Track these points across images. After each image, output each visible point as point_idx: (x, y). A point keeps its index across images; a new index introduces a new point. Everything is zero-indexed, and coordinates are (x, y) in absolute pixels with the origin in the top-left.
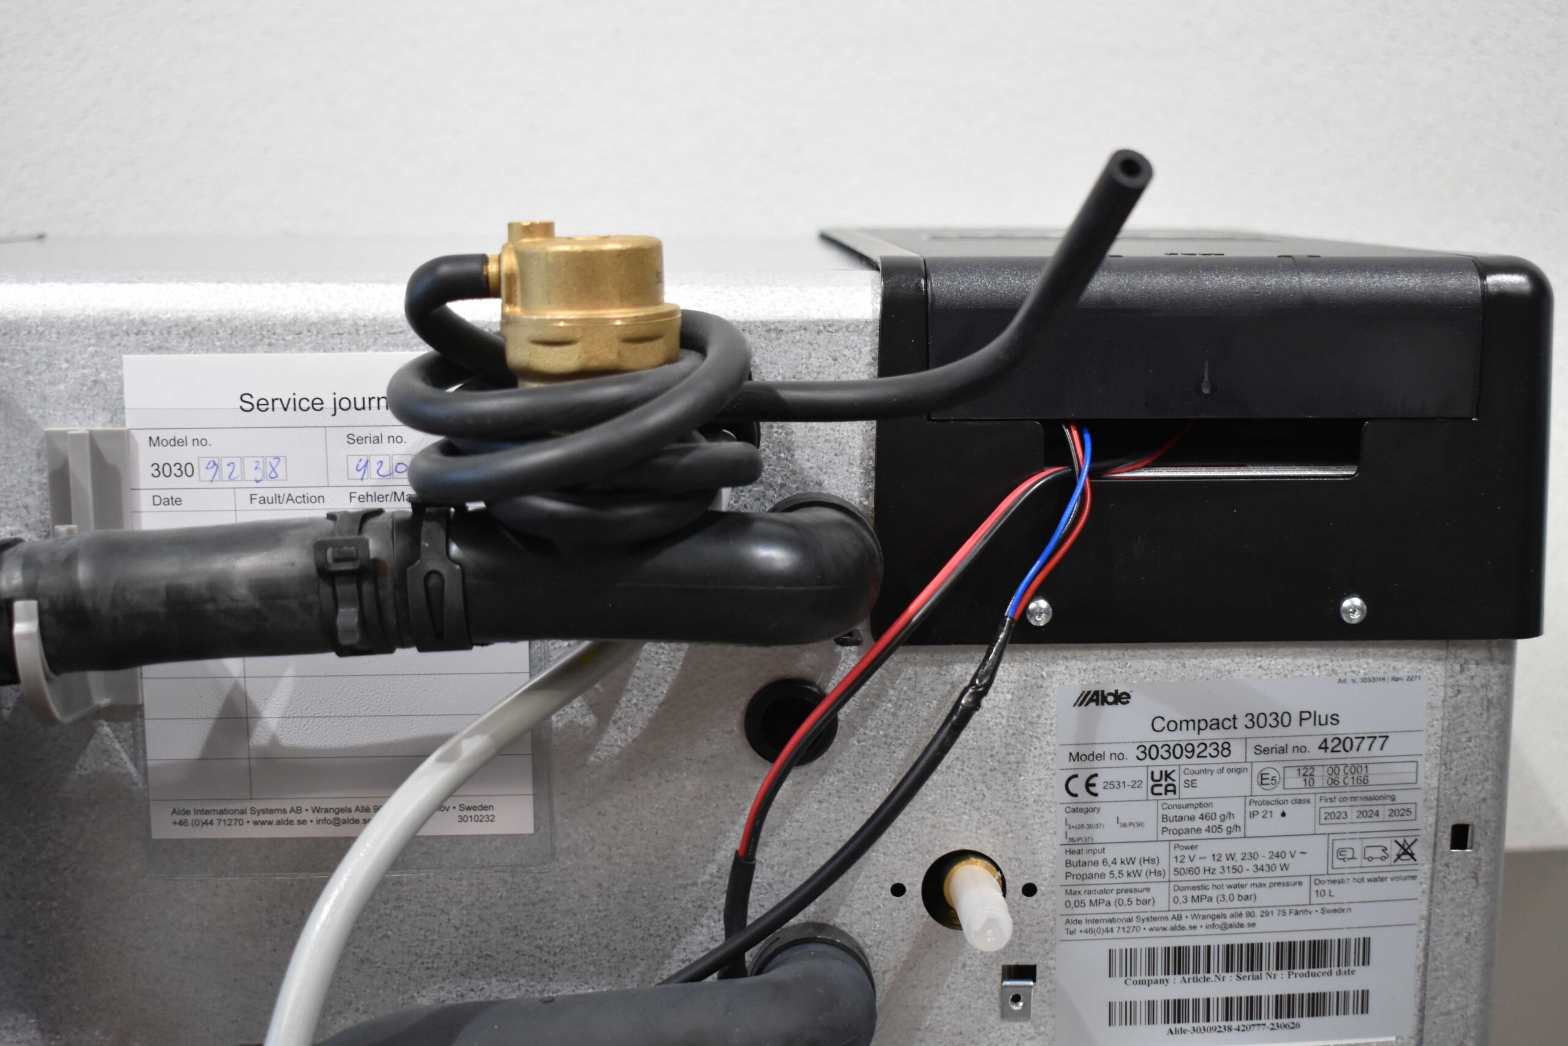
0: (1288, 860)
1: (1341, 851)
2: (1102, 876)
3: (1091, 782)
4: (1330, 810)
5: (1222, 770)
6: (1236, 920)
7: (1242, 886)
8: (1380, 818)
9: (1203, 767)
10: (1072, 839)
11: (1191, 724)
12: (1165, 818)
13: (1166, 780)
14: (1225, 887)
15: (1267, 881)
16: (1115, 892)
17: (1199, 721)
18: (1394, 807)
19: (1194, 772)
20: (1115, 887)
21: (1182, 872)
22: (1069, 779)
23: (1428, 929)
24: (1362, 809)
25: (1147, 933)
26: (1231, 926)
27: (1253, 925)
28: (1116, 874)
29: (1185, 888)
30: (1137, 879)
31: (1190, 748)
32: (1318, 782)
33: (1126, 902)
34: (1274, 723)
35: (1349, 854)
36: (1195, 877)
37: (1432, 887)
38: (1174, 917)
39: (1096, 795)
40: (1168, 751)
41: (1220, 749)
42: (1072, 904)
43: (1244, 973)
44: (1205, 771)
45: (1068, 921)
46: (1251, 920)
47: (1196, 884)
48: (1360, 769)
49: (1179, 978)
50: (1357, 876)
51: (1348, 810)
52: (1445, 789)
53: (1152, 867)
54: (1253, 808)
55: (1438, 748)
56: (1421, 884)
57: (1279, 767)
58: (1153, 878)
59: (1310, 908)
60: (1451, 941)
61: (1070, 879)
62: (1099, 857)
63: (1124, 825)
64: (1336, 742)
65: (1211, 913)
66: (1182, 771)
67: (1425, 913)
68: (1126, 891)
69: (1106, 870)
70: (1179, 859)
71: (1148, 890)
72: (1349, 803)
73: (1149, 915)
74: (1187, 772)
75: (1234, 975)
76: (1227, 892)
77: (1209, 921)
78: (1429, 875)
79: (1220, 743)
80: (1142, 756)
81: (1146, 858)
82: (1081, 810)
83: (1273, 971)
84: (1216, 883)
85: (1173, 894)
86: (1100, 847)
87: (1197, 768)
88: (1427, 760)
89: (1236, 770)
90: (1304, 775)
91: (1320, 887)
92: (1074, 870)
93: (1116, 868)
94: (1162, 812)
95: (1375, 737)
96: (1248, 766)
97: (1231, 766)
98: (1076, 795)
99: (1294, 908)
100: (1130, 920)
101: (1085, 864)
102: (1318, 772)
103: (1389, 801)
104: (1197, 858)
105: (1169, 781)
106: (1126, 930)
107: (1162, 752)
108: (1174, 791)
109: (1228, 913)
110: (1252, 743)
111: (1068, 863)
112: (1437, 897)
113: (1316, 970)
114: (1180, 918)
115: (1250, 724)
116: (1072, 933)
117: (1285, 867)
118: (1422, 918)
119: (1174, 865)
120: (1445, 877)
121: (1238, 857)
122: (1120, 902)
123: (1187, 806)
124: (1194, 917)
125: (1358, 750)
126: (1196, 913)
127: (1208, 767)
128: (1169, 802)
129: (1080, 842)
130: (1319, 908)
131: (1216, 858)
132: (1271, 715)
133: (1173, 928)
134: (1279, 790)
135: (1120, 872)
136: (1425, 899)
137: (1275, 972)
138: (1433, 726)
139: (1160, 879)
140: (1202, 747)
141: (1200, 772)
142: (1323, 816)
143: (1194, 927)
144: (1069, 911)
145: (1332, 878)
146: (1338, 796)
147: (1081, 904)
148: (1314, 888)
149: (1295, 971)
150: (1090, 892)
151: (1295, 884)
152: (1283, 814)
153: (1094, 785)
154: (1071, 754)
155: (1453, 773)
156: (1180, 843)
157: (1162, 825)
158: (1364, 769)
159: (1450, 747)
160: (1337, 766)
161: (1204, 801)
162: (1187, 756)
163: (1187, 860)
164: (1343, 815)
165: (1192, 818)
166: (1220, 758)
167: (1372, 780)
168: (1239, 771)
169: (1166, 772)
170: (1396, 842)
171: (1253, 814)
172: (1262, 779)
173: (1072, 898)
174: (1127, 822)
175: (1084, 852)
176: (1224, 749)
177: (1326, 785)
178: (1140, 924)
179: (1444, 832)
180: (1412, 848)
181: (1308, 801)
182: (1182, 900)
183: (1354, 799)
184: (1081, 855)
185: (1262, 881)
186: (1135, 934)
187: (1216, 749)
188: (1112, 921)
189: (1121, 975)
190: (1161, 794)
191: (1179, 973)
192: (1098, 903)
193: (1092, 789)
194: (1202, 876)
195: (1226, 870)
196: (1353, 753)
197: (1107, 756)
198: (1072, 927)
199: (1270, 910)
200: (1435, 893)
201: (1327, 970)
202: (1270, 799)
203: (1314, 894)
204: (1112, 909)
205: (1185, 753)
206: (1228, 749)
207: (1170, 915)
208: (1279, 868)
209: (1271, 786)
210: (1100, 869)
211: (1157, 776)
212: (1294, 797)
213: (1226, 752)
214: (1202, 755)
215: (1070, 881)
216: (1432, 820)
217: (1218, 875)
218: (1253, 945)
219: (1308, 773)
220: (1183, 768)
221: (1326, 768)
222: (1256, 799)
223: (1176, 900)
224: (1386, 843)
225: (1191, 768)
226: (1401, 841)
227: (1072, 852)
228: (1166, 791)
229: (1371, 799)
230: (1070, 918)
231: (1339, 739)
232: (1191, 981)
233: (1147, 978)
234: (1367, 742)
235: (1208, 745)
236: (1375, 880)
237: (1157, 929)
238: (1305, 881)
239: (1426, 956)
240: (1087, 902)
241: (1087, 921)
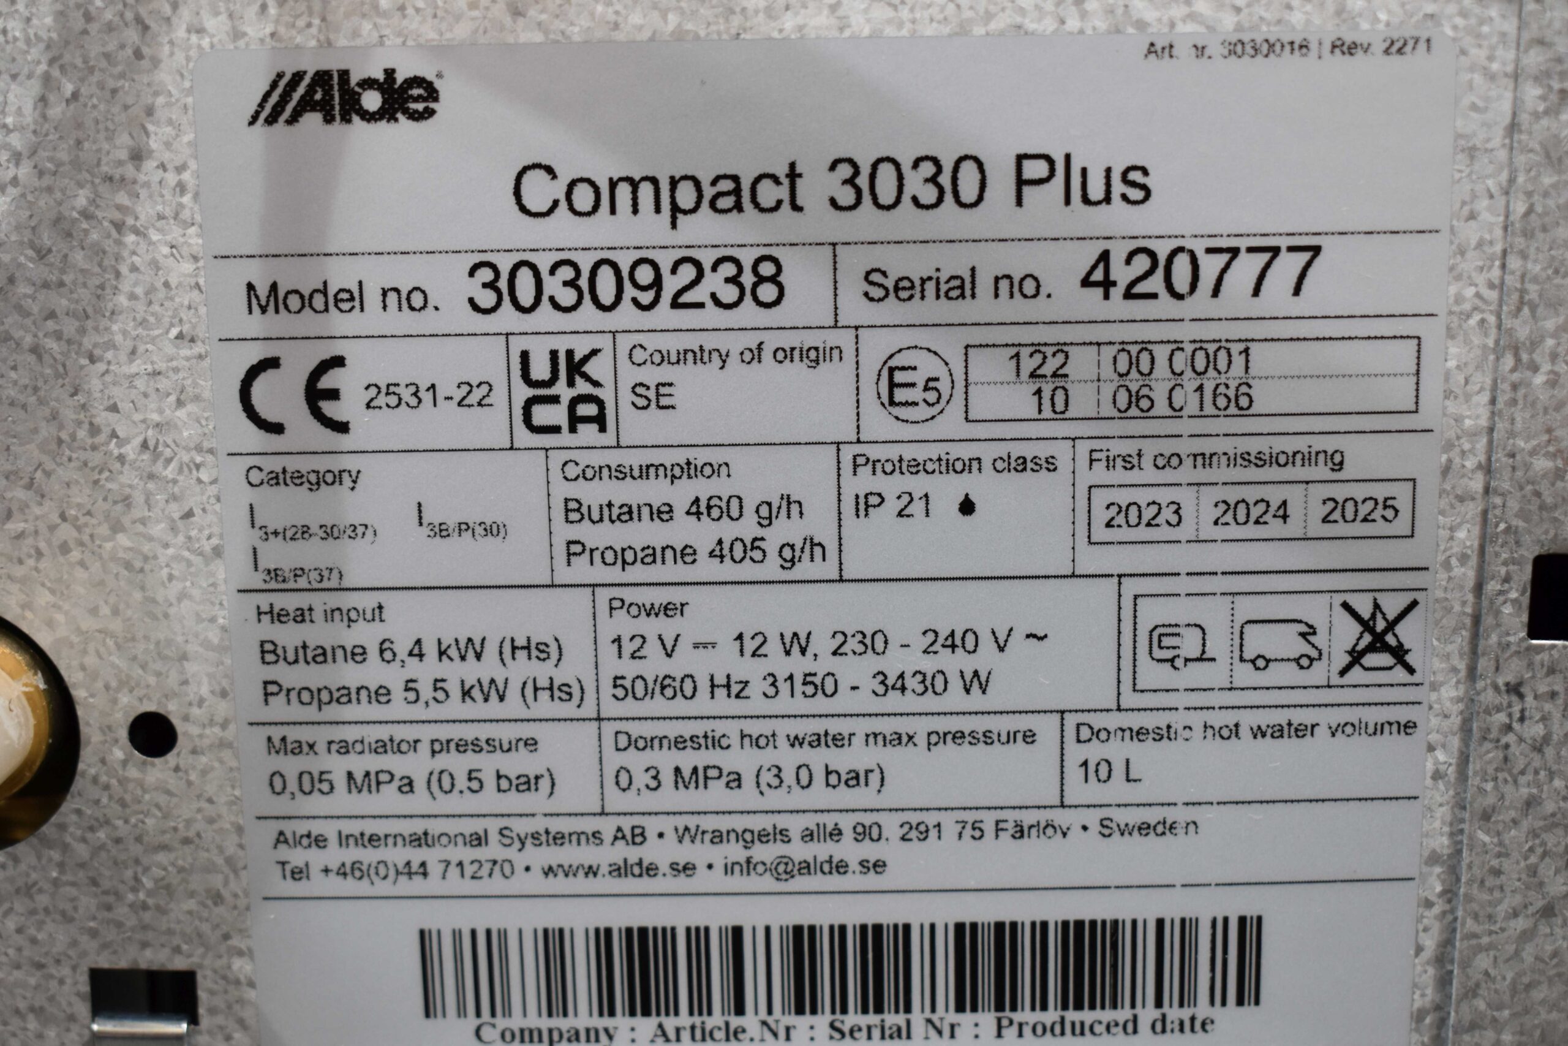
0: (986, 658)
1: (1161, 634)
2: (381, 695)
3: (325, 383)
4: (1123, 497)
5: (756, 354)
6: (821, 850)
7: (838, 741)
8: (1293, 528)
9: (692, 342)
10: (274, 573)
11: (646, 192)
12: (574, 510)
13: (571, 383)
14: (782, 742)
15: (920, 727)
16: (424, 748)
17: (674, 183)
18: (1340, 492)
19: (664, 358)
20: (426, 733)
21: (640, 690)
22: (253, 373)
23: (1450, 894)
24: (1232, 495)
25: (536, 882)
26: (806, 868)
27: (879, 866)
28: (426, 692)
29: (650, 743)
30: (494, 708)
31: (645, 275)
32: (1082, 401)
33: (462, 782)
34: (928, 195)
35: (1190, 644)
36: (680, 706)
37: (1464, 760)
38: (619, 835)
39: (342, 428)
40: (571, 284)
41: (748, 279)
42: (292, 785)
43: (853, 1019)
44: (699, 356)
45: (281, 838)
46: (870, 851)
47: (687, 729)
48: (1222, 356)
49: (646, 1026)
50: (1218, 719)
51: (1186, 497)
52: (1512, 434)
53: (542, 672)
54: (865, 482)
55: (1493, 295)
56: (1431, 748)
57: (950, 345)
58: (545, 706)
59: (1060, 817)
60: (1526, 936)
61: (278, 702)
62: (366, 634)
63: (441, 531)
64: (1142, 263)
65: (739, 823)
66: (623, 354)
67: (1441, 843)
68: (461, 746)
69: (393, 677)
70: (628, 648)
71: (531, 744)
72: (1186, 473)
73: (538, 825)
74: (639, 356)
75: (822, 1021)
76: (788, 758)
77: (735, 851)
78: (1456, 721)
79: (747, 258)
80: (487, 299)
81: (521, 642)
82: (298, 478)
83: (947, 1015)
84: (754, 728)
85: (614, 760)
86: (366, 602)
87: (673, 344)
88: (1451, 335)
89: (804, 353)
90: (1033, 375)
91: (1094, 751)
92: (291, 676)
93: (425, 671)
94: (562, 490)
95: (1275, 251)
96: (844, 339)
97: (788, 340)
98: (277, 429)
99: (1011, 816)
100: (479, 840)
101: (322, 656)
102: (1081, 364)
103: (1322, 471)
104: (684, 646)
105: (583, 387)
106: (469, 870)
107: (553, 286)
108: (600, 421)
109: (795, 825)
110: (854, 263)
111: (269, 652)
112: (1481, 791)
113: (1087, 1016)
114: (638, 836)
115: (846, 196)
116: (298, 874)
117: (976, 682)
118: (1433, 859)
119: (612, 664)
120: (1509, 728)
121: (823, 644)
122: (441, 782)
123: (645, 472)
124: (685, 834)
125: (1216, 293)
126: (692, 822)
127: (710, 341)
128: (585, 458)
129: (302, 583)
130: (1092, 818)
131: (750, 646)
132: (916, 165)
133: (620, 870)
134: (951, 423)
135: (438, 684)
136: (1440, 796)
137: (953, 1017)
138: (1472, 216)
139: (568, 709)
140: (687, 273)
141: (682, 357)
142: (1101, 516)
143: (688, 869)
144: (281, 805)
145: (1135, 721)
146: (1150, 448)
147: (318, 783)
148: (1076, 753)
149: (1017, 1017)
150: (345, 748)
151: (1011, 737)
152: (967, 507)
153: (333, 394)
154: (250, 287)
155: (1539, 379)
156: (629, 595)
157: (564, 532)
158: (1239, 361)
159: (1533, 289)
160: (1145, 346)
161: (701, 456)
162: (635, 301)
163: (653, 649)
164: (1168, 514)
165: (663, 513)
166: (748, 313)
167: (1265, 398)
168: (814, 357)
169: (570, 353)
170: (1346, 606)
171: (866, 504)
172: (892, 385)
173: (291, 766)
174: (452, 522)
175: (318, 615)
176: (761, 280)
177: (1108, 410)
178: (512, 853)
179: (1507, 580)
180: (1399, 629)
181: (1050, 464)
182: (642, 779)
183: (1206, 459)
184: (306, 626)
185: (904, 726)
186: (497, 884)
187: (733, 280)
188: (420, 840)
189: (461, 1012)
190: (555, 430)
191: (646, 1013)
192: (372, 782)
193: (328, 408)
194: (702, 704)
195: (784, 687)
196: (1200, 303)
197: (373, 298)
198: (297, 857)
199: (931, 819)
200: (1474, 781)
201: (1123, 1014)
202: (921, 453)
203: (1074, 774)
204: (419, 801)
205: (629, 291)
206: (774, 279)
207: (607, 827)
208: (956, 684)
209: (923, 412)
210: (373, 673)
211: (540, 370)
212: (1001, 450)
213: (768, 292)
214: (686, 298)
215: (278, 708)
216: (1467, 536)
217: (756, 704)
218: (878, 928)
219: (1047, 370)
220: (625, 343)
221: (1108, 352)
222: (874, 452)
223: (624, 780)
224: (1314, 610)
225: (653, 342)
226: (1364, 609)
227: (279, 616)
228: (575, 421)
229: (1262, 461)
230: (288, 827)
231: (1152, 254)
232: (686, 1035)
233: (545, 1023)
234: (1247, 267)
235: (707, 266)
236: (1278, 732)
237: (569, 872)
238: (1046, 728)
239: (1444, 982)
240: (340, 782)
241: (344, 840)
